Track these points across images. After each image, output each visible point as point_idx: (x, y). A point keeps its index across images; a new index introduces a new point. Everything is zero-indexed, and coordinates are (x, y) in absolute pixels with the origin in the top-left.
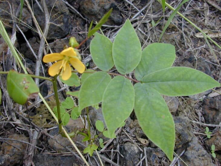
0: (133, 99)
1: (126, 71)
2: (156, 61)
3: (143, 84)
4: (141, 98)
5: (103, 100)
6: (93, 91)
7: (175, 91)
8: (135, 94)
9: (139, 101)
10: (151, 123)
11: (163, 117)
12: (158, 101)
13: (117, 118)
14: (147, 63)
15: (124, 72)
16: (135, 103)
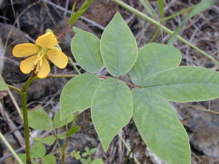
0: (131, 105)
1: (119, 73)
2: (157, 62)
3: (143, 89)
4: (141, 105)
5: (92, 105)
6: (78, 95)
7: (185, 95)
8: (133, 101)
9: (139, 108)
10: (156, 135)
11: (172, 127)
12: (163, 109)
13: (112, 126)
14: (146, 64)
15: (117, 74)
16: (134, 112)
